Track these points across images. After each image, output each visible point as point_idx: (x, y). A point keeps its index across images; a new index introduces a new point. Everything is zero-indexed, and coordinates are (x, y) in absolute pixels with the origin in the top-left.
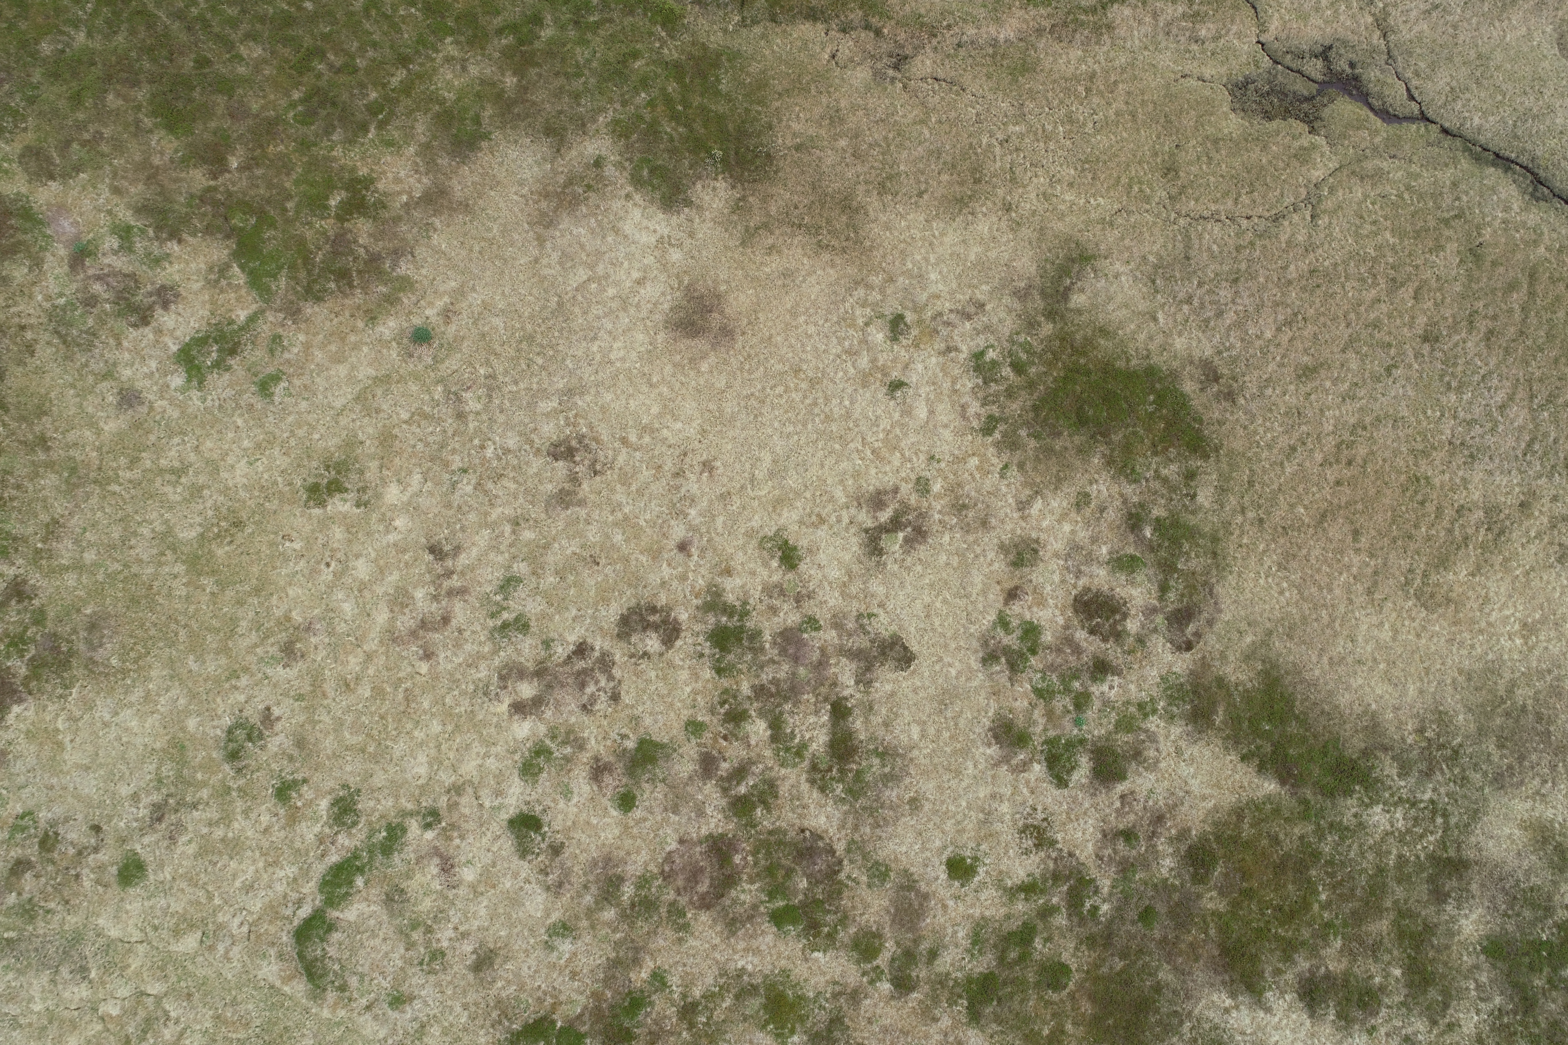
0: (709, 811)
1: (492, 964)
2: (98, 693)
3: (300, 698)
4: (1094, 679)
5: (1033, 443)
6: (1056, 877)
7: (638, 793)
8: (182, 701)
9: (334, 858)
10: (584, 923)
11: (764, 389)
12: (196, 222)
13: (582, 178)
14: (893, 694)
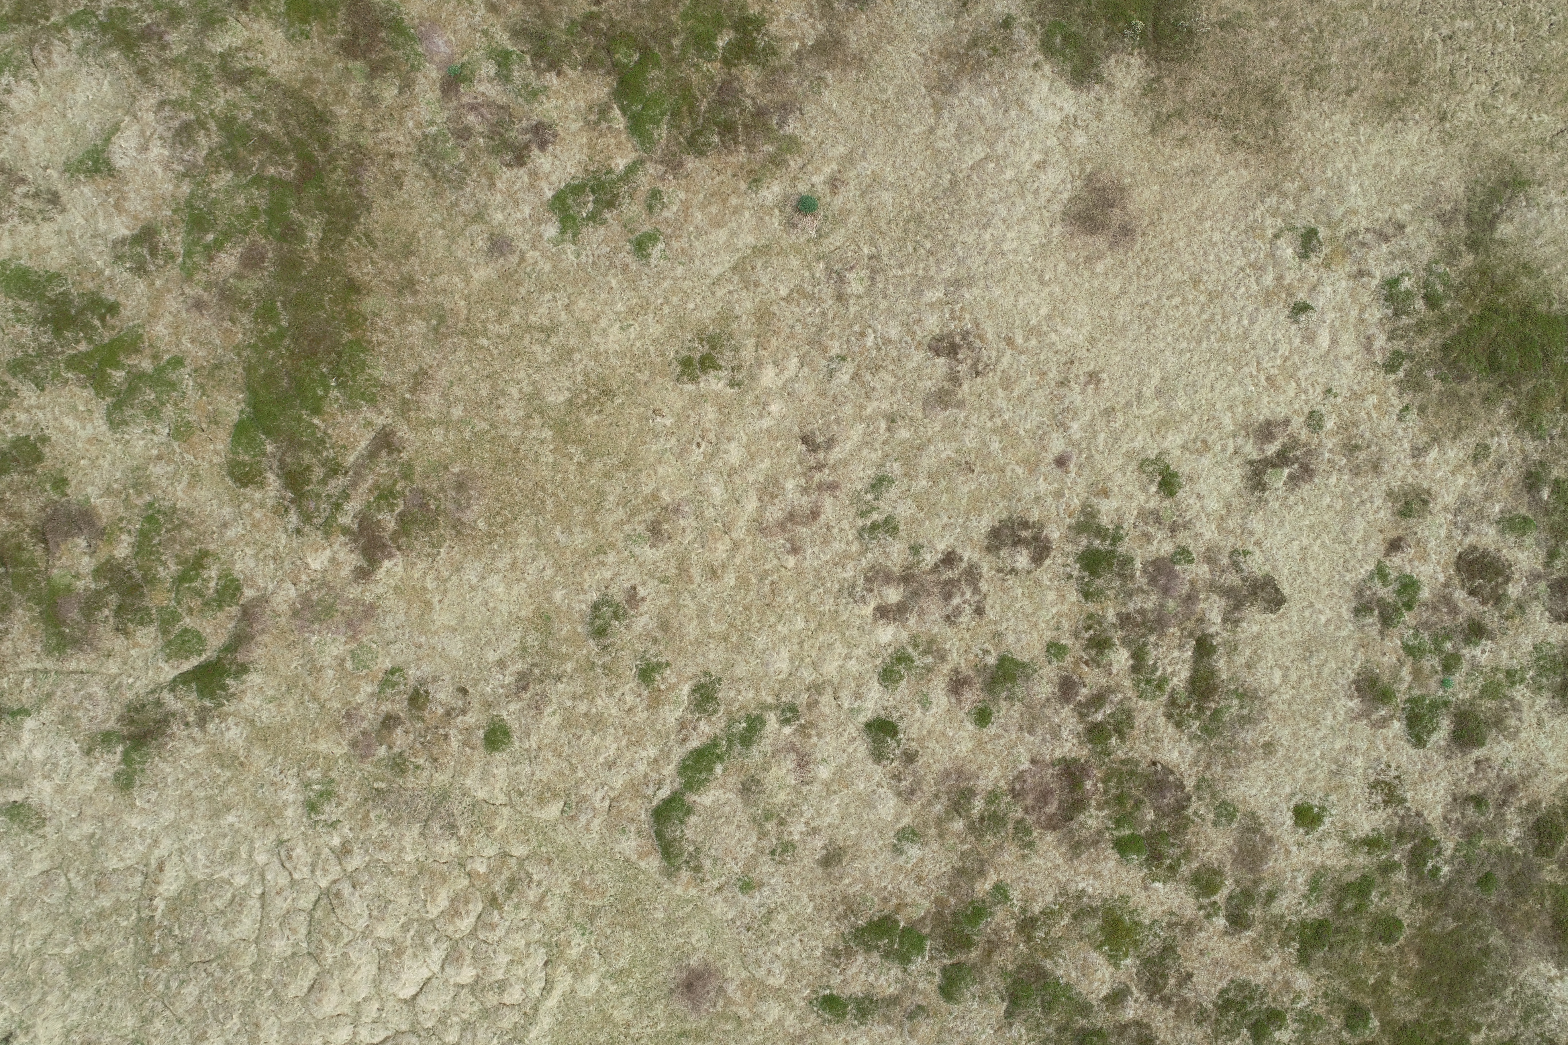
0: (1065, 734)
1: (840, 861)
2: (465, 555)
3: (664, 580)
4: (1468, 641)
5: (1438, 386)
6: (1401, 835)
7: (994, 710)
8: (549, 572)
9: (694, 743)
10: (933, 831)
11: (1159, 298)
12: (575, 52)
13: (989, 40)
14: (1259, 636)
